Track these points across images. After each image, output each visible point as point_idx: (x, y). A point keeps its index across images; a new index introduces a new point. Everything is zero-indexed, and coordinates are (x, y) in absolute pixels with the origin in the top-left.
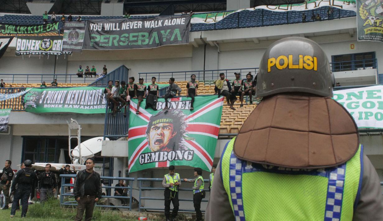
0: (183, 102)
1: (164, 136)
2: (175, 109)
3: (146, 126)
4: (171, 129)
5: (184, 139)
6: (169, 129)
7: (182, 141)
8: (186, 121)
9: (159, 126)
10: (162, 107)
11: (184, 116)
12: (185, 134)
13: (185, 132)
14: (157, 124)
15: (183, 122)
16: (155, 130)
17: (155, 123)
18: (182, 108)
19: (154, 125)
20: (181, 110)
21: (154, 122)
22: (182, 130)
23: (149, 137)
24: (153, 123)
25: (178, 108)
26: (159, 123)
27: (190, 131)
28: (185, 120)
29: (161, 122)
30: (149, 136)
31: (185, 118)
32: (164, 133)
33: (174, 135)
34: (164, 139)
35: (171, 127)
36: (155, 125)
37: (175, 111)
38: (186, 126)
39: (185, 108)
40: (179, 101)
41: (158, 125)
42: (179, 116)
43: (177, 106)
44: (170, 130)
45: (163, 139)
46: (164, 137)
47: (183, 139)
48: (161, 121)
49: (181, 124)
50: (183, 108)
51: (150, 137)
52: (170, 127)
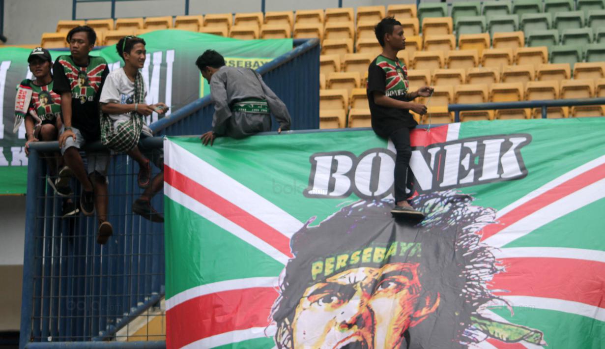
0: (466, 144)
1: (373, 324)
2: (429, 194)
3: (275, 282)
4: (410, 289)
5: (486, 332)
6: (400, 287)
7: (470, 341)
8: (486, 241)
9: (346, 282)
10: (357, 179)
11: (477, 215)
12: (490, 308)
13: (491, 298)
14: (335, 273)
15: (473, 248)
16: (328, 300)
17: (328, 272)
18: (462, 181)
19: (322, 278)
20: (461, 192)
21: (320, 264)
22: (471, 286)
23: (291, 339)
24: (314, 272)
25: (442, 185)
26: (349, 266)
27: (514, 293)
28: (484, 238)
29: (359, 265)
30: (291, 332)
31: (481, 226)
32: (372, 312)
33: (424, 311)
34: (373, 337)
35: (411, 278)
36: (324, 281)
37: (431, 202)
38: (493, 271)
39: (478, 173)
40: (443, 145)
41: (343, 279)
42: (453, 223)
43: (438, 173)
44: (404, 291)
45: (369, 341)
46: (372, 331)
47: (481, 336)
48: (357, 259)
49: (467, 260)
50: (470, 179)
51: (298, 336)
52: (403, 279)
